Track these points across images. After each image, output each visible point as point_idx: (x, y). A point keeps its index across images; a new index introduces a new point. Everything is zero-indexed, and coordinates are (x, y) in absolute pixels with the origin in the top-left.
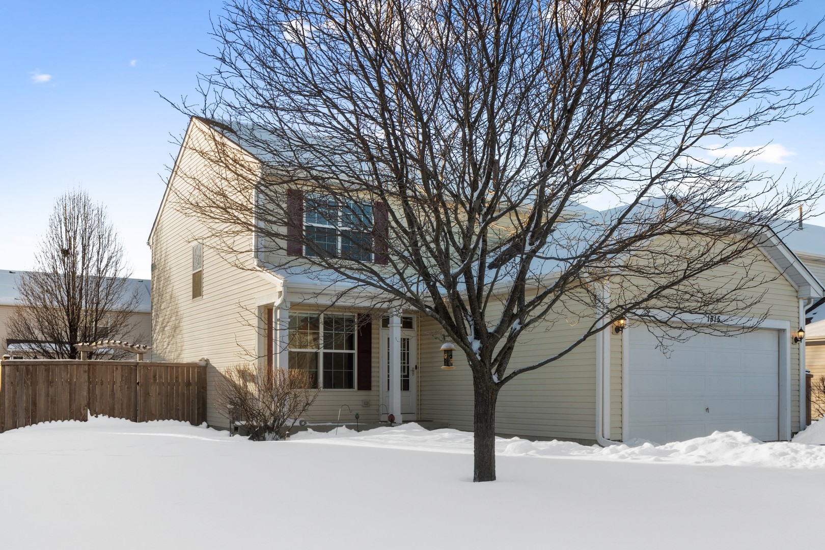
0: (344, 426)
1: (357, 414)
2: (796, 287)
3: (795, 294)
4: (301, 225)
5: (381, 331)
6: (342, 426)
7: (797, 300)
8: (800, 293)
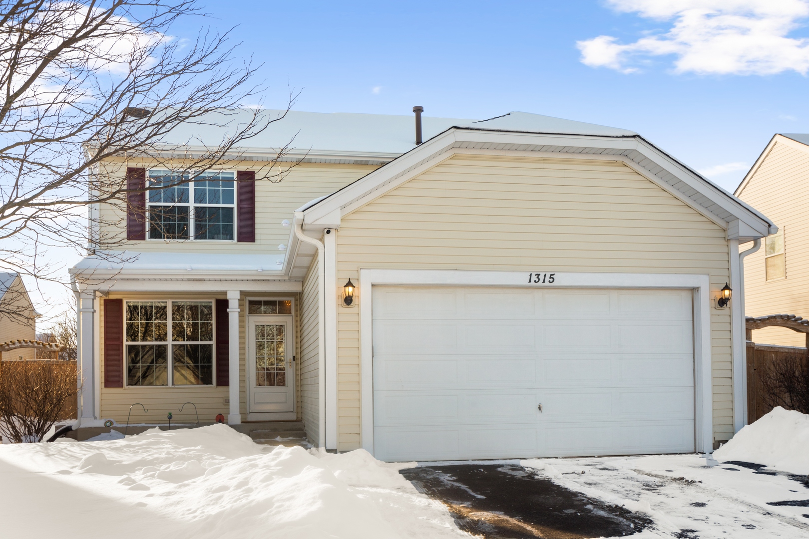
0: (157, 428)
1: (170, 414)
2: (723, 225)
3: (722, 234)
4: (144, 205)
5: (246, 318)
6: (154, 427)
7: (724, 243)
8: (729, 232)
